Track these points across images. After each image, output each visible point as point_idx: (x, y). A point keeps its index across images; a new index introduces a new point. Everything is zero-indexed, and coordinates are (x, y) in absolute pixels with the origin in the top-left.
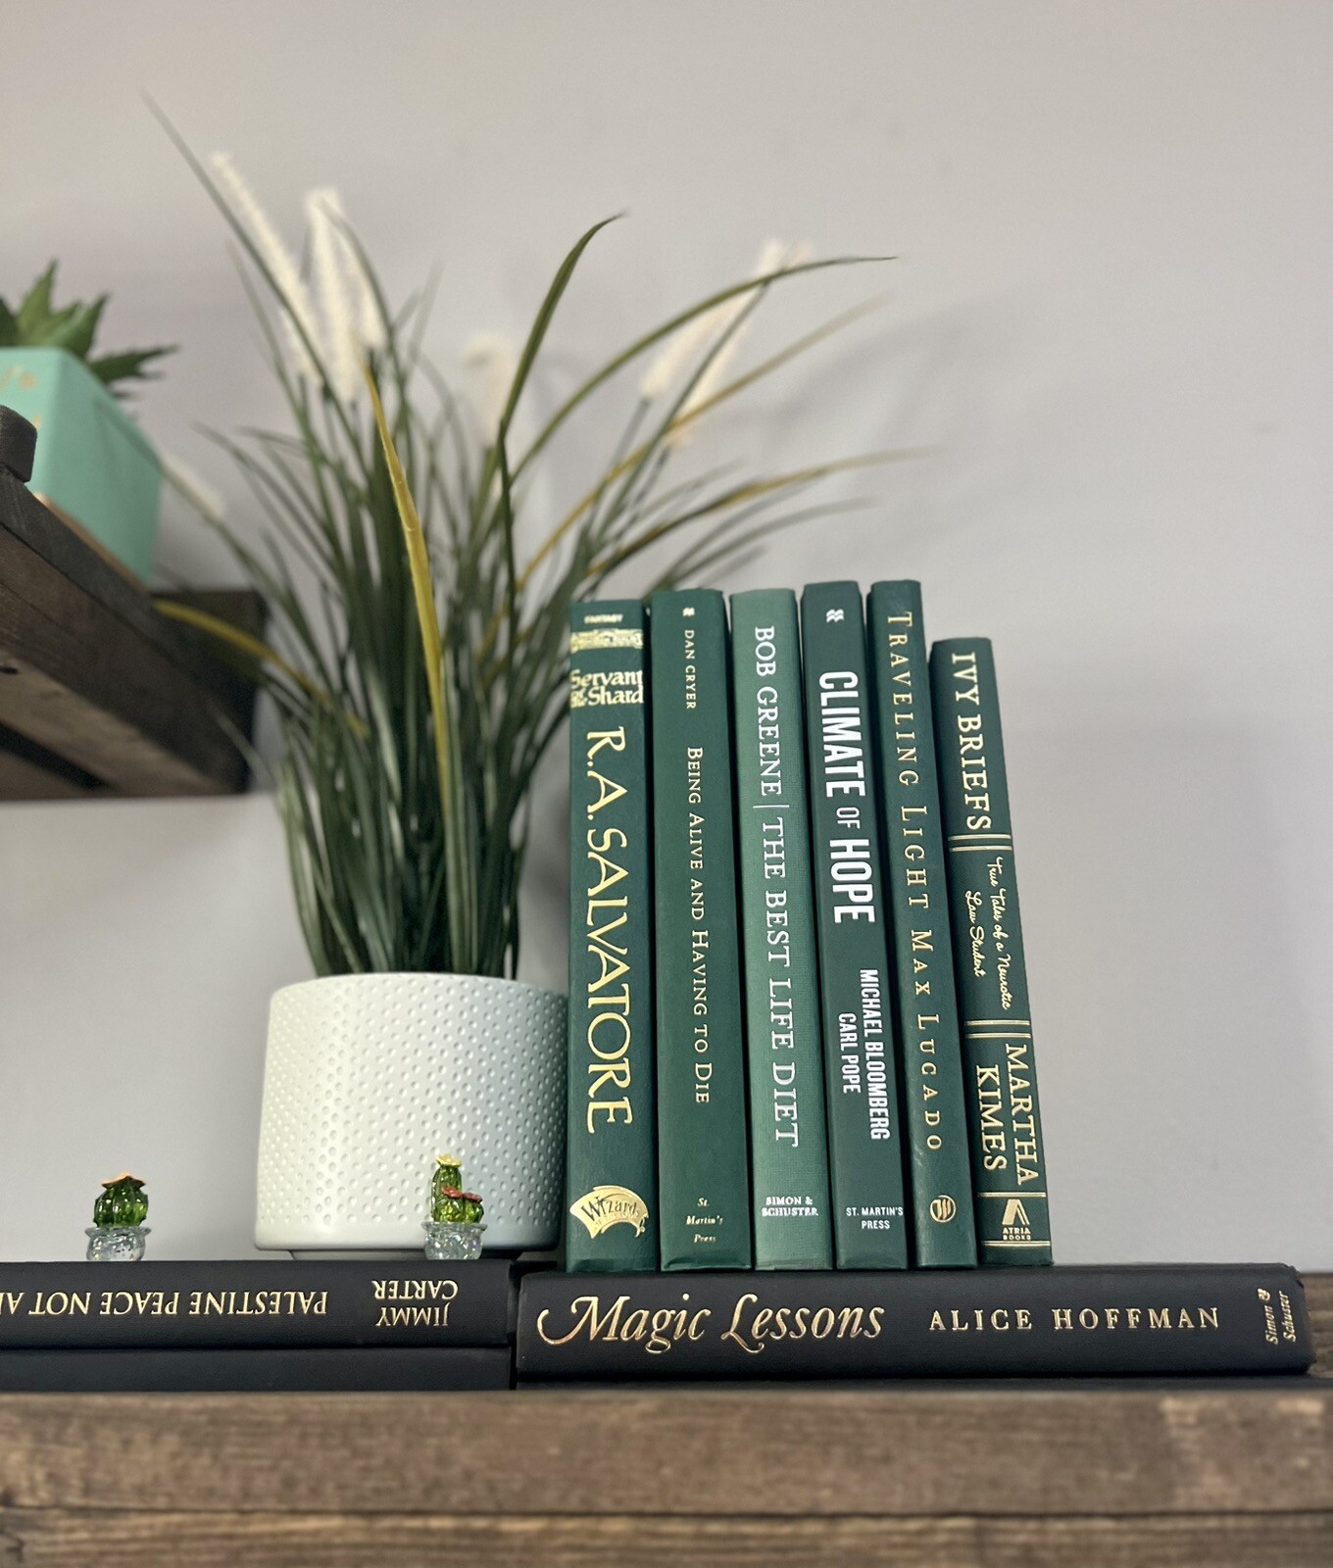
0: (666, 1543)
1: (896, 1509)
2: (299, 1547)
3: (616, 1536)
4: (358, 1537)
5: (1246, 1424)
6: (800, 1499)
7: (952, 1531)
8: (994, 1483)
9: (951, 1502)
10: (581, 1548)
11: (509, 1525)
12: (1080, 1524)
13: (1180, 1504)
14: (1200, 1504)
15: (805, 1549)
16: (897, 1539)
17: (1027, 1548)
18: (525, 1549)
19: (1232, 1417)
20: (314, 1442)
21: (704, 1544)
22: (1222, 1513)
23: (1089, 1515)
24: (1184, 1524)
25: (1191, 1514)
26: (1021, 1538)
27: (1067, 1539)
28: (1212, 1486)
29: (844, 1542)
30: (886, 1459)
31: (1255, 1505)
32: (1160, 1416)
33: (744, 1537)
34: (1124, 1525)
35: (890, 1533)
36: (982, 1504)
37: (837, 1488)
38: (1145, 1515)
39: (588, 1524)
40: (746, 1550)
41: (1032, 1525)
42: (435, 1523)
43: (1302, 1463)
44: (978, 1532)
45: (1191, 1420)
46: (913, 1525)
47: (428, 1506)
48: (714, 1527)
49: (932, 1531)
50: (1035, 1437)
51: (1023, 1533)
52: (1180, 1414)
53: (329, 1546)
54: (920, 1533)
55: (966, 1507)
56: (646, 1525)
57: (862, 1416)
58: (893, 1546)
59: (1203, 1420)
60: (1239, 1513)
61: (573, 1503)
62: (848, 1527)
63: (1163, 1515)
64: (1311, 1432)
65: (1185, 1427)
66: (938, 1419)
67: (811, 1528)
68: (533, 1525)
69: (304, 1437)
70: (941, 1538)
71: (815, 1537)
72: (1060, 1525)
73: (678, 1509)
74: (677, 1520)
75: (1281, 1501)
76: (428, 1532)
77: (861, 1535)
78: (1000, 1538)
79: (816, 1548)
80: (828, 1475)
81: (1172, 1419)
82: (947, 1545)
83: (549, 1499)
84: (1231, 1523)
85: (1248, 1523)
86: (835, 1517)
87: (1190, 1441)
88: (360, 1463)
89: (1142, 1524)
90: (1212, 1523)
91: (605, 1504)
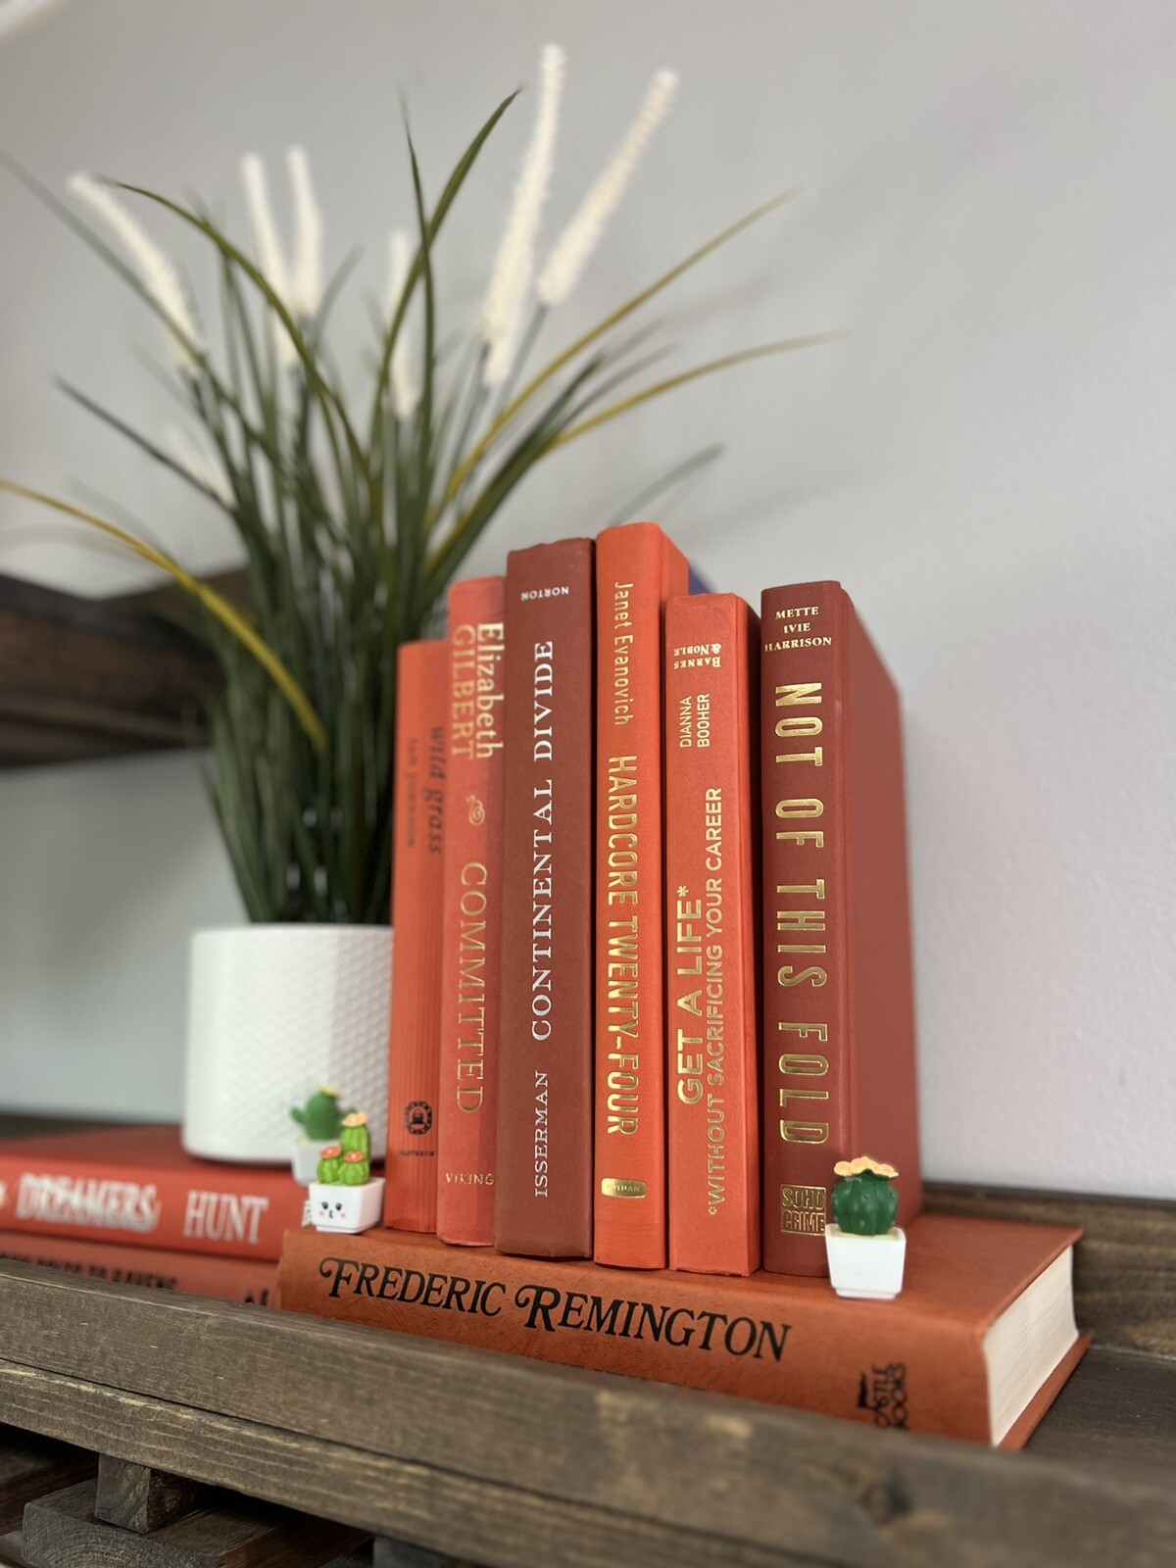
0: (216, 1437)
1: (372, 1448)
2: (12, 1387)
3: (186, 1423)
4: (42, 1388)
5: (673, 1432)
6: (305, 1422)
7: (411, 1475)
8: (448, 1442)
9: (414, 1451)
10: (164, 1428)
11: (123, 1399)
12: (512, 1495)
13: (599, 1498)
14: (617, 1503)
15: (305, 1465)
16: (370, 1473)
17: (467, 1506)
18: (132, 1420)
19: (660, 1421)
20: (22, 1312)
21: (240, 1444)
22: (637, 1518)
23: (521, 1489)
24: (602, 1519)
25: (609, 1511)
26: (463, 1496)
27: (500, 1507)
28: (631, 1489)
29: (332, 1466)
30: (370, 1402)
31: (668, 1516)
32: (594, 1408)
33: (267, 1444)
34: (549, 1506)
35: (366, 1466)
36: (437, 1460)
37: (331, 1416)
38: (568, 1501)
39: (170, 1409)
40: (267, 1456)
41: (473, 1486)
42: (84, 1388)
43: (721, 1484)
44: (431, 1482)
45: (622, 1417)
46: (383, 1464)
47: (81, 1374)
48: (248, 1432)
49: (397, 1473)
50: (487, 1406)
51: (465, 1492)
52: (615, 1410)
53: (27, 1391)
54: (387, 1472)
55: (425, 1458)
56: (206, 1419)
57: (356, 1359)
58: (367, 1478)
59: (636, 1419)
60: (653, 1521)
61: (161, 1392)
62: (338, 1454)
63: (585, 1505)
64: (734, 1455)
65: (615, 1423)
66: (412, 1373)
67: (312, 1448)
68: (139, 1403)
69: (18, 1306)
70: (402, 1481)
71: (314, 1455)
72: (496, 1493)
73: (225, 1411)
74: (226, 1420)
75: (695, 1519)
76: (79, 1392)
77: (347, 1463)
78: (446, 1492)
79: (314, 1467)
80: (328, 1406)
81: (604, 1413)
82: (407, 1488)
83: (147, 1384)
84: (644, 1529)
85: (659, 1533)
86: (329, 1442)
87: (620, 1438)
88: (46, 1332)
89: (563, 1508)
90: (627, 1524)
91: (181, 1397)
